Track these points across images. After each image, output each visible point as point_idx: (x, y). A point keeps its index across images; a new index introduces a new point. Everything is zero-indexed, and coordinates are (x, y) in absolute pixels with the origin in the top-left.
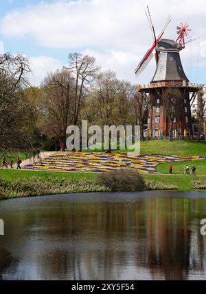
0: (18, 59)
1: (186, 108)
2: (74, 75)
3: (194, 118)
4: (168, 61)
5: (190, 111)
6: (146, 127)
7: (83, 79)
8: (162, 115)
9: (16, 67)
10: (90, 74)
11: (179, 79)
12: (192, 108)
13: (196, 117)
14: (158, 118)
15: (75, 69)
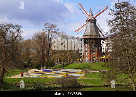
0: (17, 26)
1: (99, 48)
2: (47, 33)
3: (103, 52)
4: (91, 26)
5: (101, 49)
6: (81, 57)
7: (51, 35)
8: (88, 51)
9: (15, 30)
10: (55, 32)
11: (96, 34)
12: (102, 48)
13: (104, 52)
14: (86, 52)
15: (47, 30)
